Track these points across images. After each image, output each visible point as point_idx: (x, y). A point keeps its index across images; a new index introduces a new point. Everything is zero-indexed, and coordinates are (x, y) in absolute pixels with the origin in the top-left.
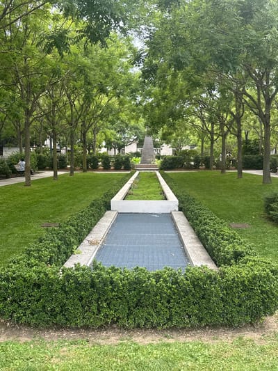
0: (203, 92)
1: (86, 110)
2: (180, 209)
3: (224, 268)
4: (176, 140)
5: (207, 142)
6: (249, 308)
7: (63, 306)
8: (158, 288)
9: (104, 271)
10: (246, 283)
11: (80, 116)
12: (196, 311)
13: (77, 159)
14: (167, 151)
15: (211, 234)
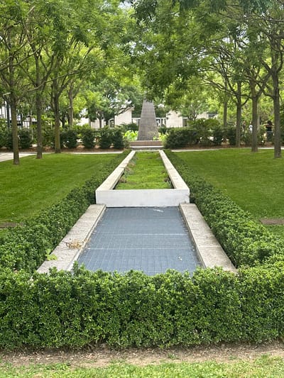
0: (226, 37)
1: (57, 64)
2: (192, 201)
3: (244, 268)
4: (187, 104)
5: (231, 108)
6: (276, 319)
7: (36, 321)
8: (159, 296)
9: (88, 277)
10: (271, 286)
11: (49, 73)
12: (207, 324)
13: (46, 136)
14: (175, 121)
15: (232, 231)
